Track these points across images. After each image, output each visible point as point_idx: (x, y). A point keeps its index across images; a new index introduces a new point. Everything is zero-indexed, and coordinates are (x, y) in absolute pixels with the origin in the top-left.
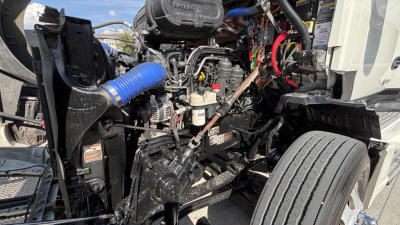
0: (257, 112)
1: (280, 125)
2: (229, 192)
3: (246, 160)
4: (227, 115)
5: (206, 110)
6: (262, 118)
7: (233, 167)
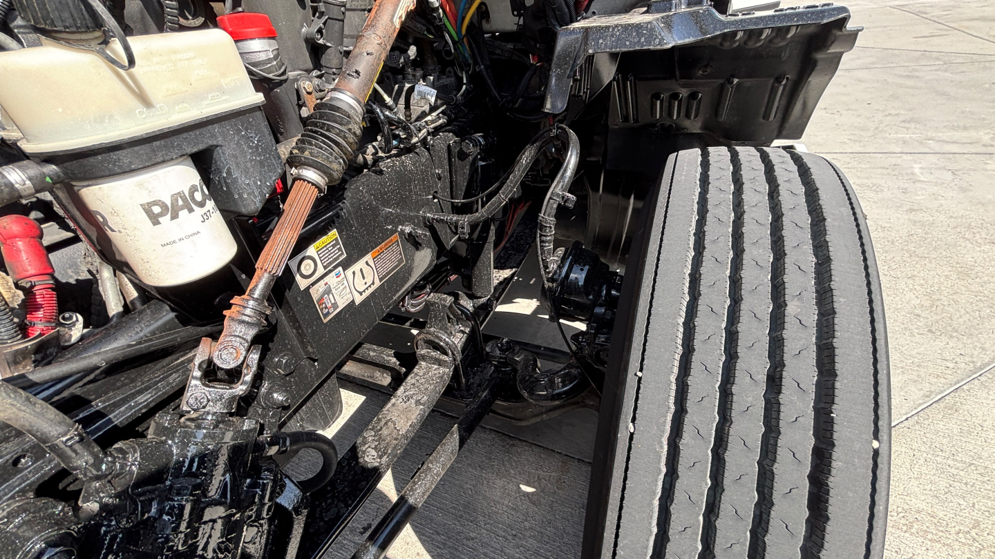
0: (462, 133)
1: (572, 160)
2: (453, 439)
3: (468, 304)
4: (354, 169)
5: (203, 161)
6: (486, 152)
7: (436, 347)
